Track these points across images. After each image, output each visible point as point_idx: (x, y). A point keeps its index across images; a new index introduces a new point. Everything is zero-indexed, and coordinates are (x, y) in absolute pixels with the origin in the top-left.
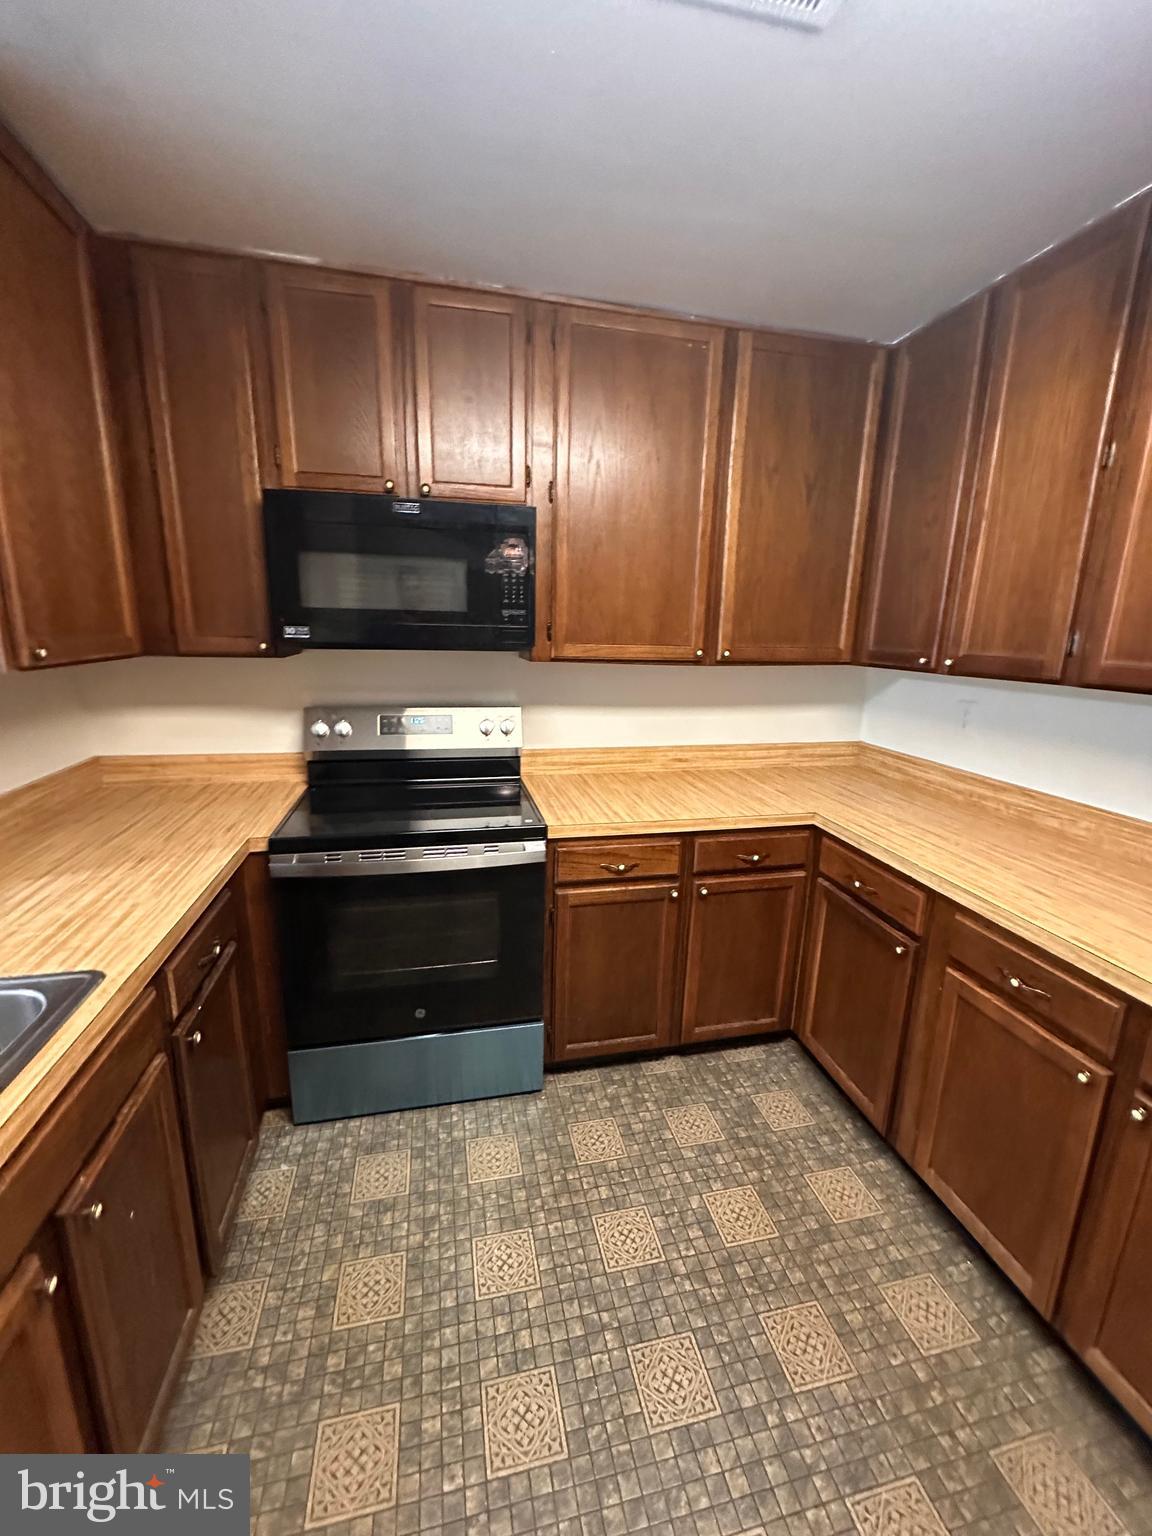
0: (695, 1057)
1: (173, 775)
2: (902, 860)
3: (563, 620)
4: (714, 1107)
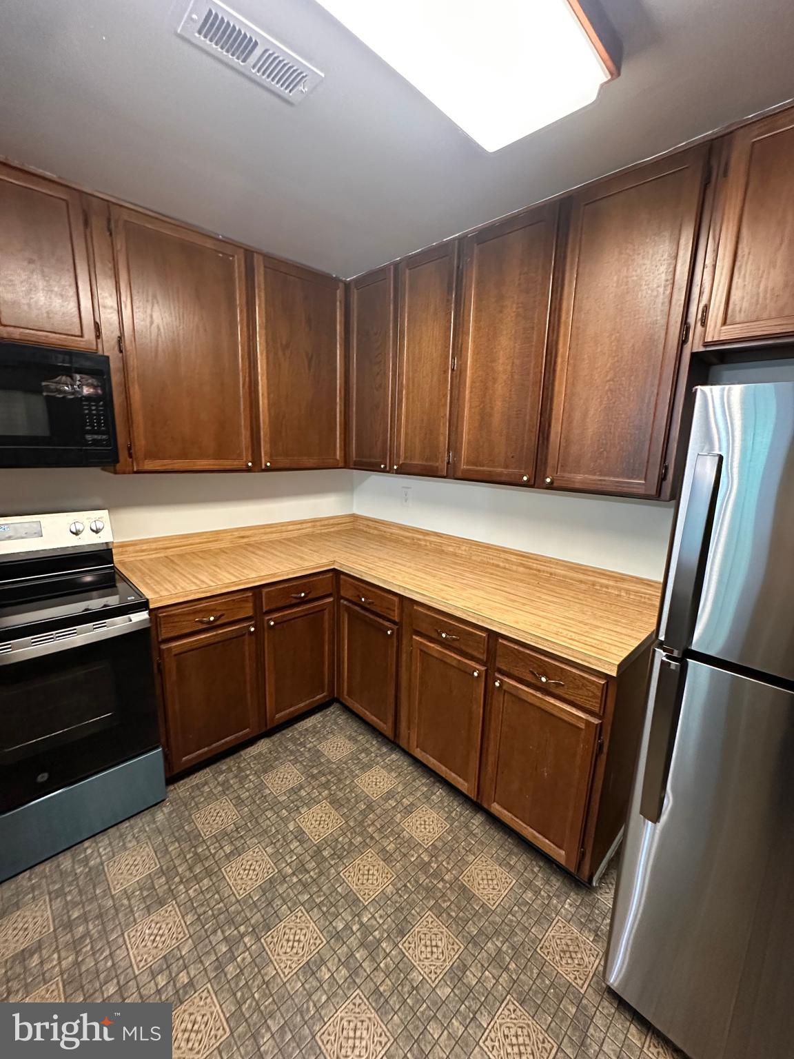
0: (278, 735)
3: (141, 442)
4: (295, 761)
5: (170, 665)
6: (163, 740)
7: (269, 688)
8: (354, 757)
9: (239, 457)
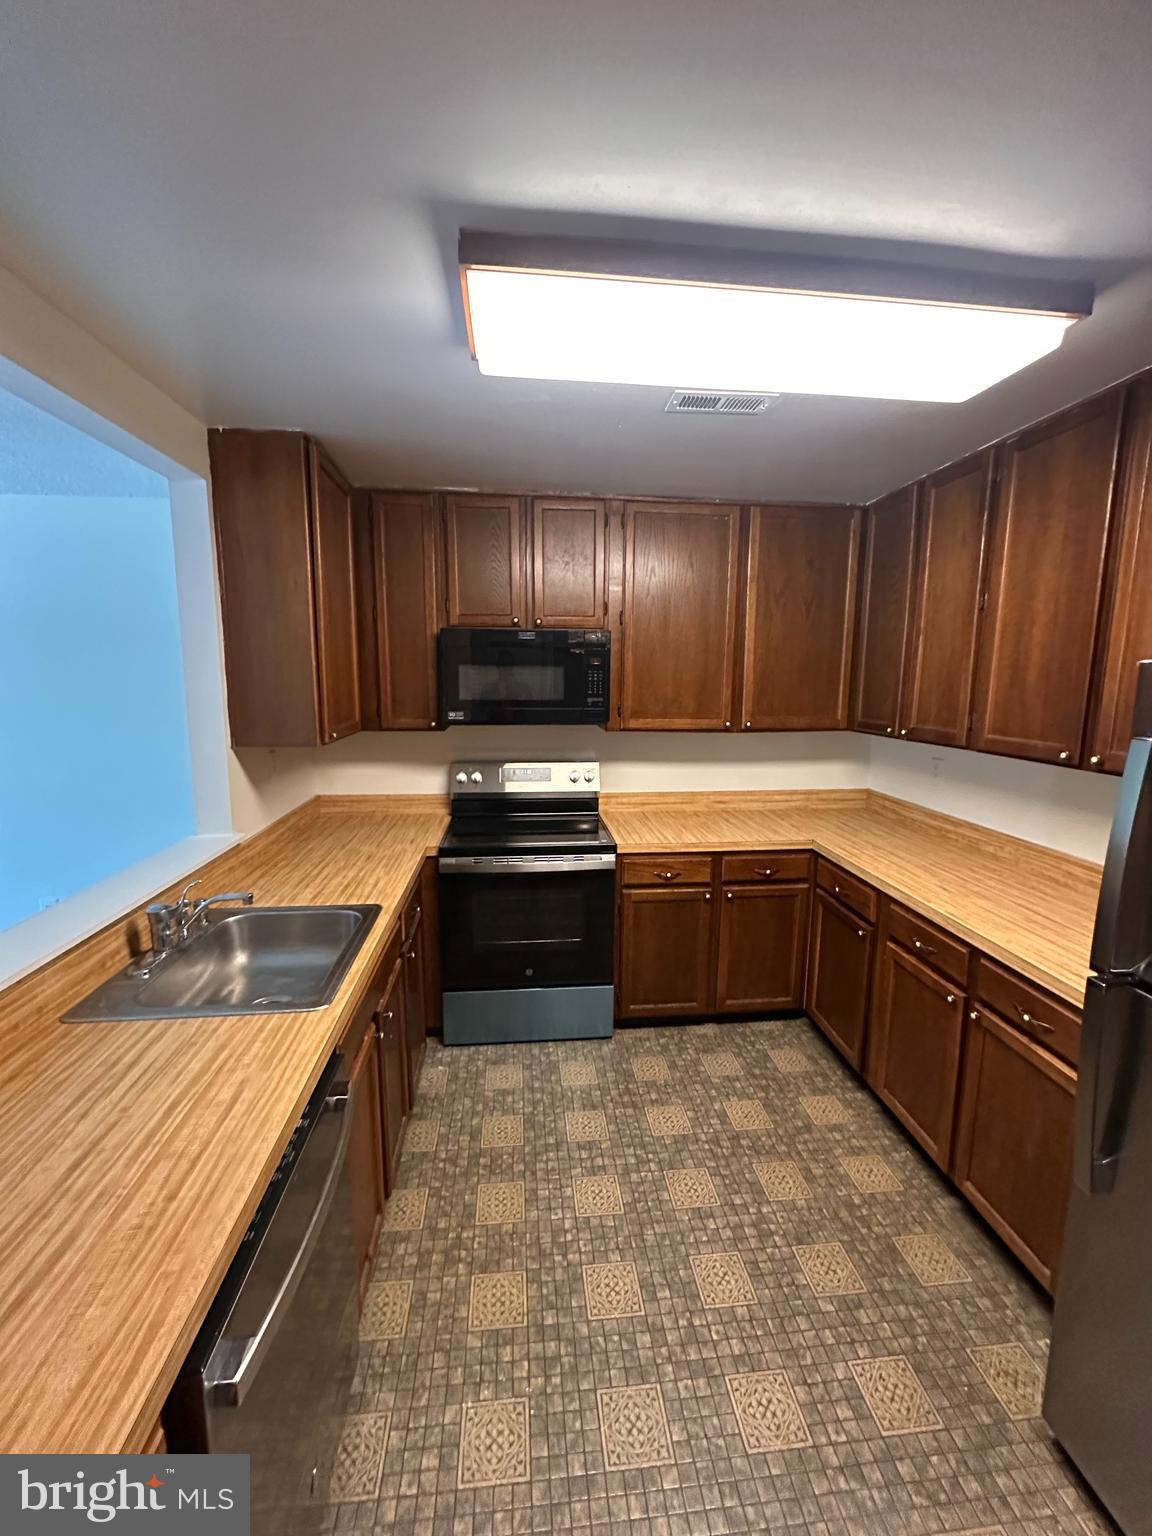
0: (728, 1025)
1: (364, 808)
2: (863, 871)
3: (628, 704)
4: (739, 1055)
5: (629, 911)
6: (616, 980)
7: (723, 968)
8: (808, 1077)
9: (718, 716)
